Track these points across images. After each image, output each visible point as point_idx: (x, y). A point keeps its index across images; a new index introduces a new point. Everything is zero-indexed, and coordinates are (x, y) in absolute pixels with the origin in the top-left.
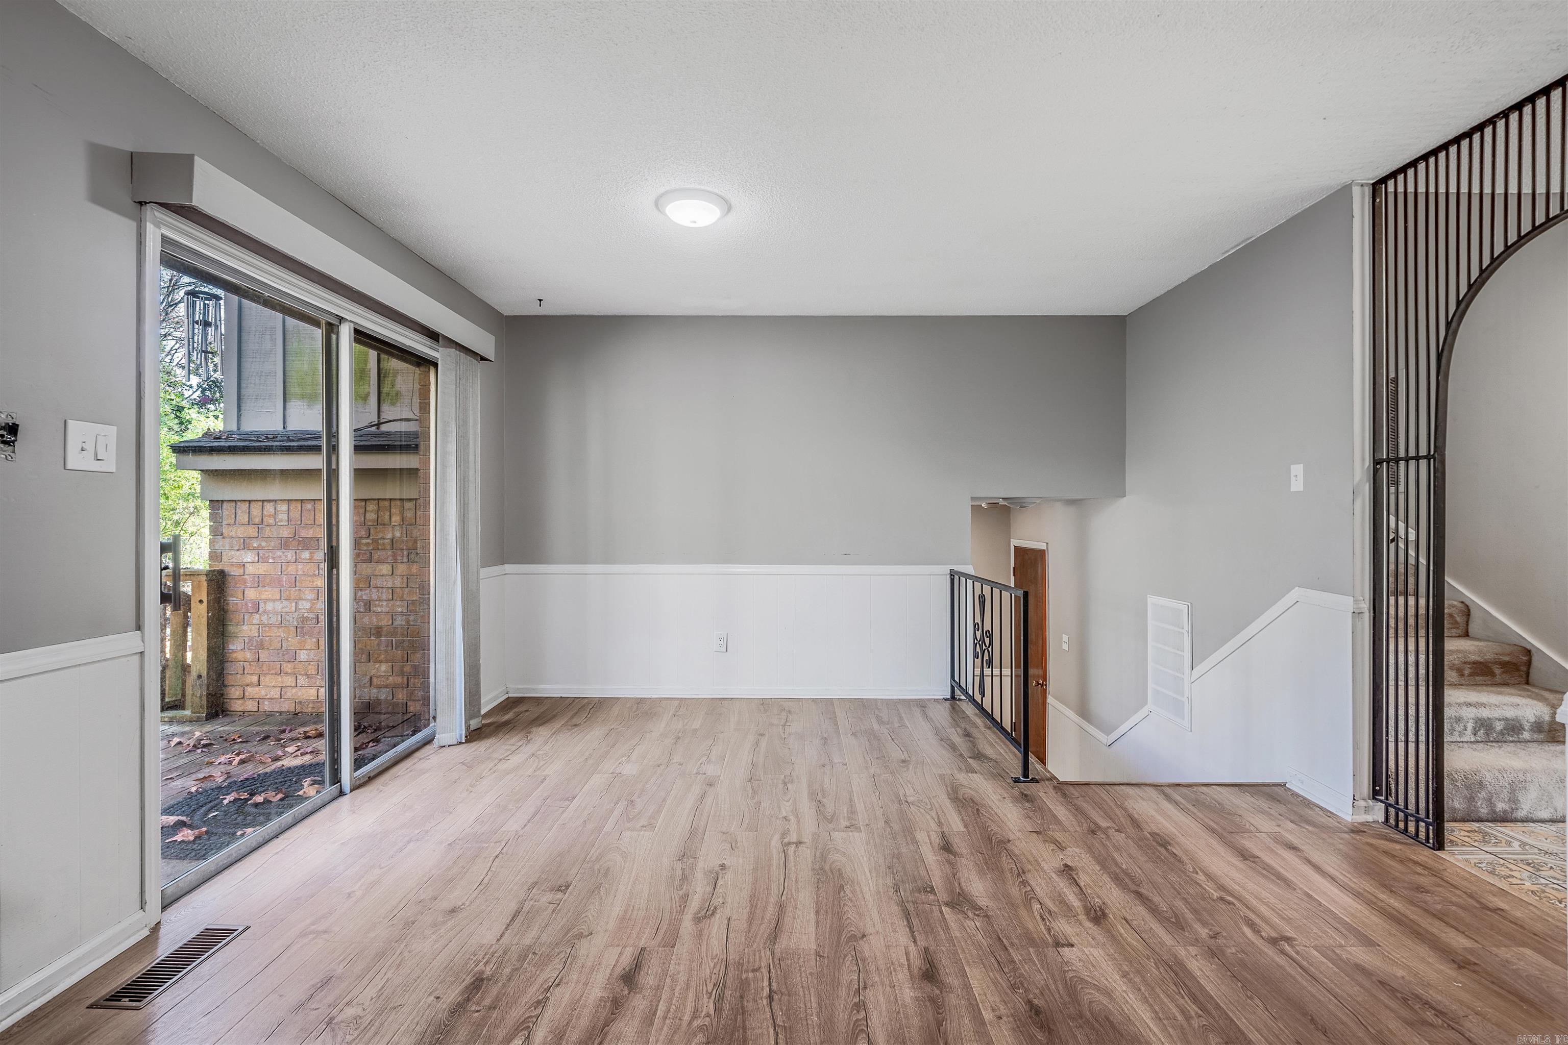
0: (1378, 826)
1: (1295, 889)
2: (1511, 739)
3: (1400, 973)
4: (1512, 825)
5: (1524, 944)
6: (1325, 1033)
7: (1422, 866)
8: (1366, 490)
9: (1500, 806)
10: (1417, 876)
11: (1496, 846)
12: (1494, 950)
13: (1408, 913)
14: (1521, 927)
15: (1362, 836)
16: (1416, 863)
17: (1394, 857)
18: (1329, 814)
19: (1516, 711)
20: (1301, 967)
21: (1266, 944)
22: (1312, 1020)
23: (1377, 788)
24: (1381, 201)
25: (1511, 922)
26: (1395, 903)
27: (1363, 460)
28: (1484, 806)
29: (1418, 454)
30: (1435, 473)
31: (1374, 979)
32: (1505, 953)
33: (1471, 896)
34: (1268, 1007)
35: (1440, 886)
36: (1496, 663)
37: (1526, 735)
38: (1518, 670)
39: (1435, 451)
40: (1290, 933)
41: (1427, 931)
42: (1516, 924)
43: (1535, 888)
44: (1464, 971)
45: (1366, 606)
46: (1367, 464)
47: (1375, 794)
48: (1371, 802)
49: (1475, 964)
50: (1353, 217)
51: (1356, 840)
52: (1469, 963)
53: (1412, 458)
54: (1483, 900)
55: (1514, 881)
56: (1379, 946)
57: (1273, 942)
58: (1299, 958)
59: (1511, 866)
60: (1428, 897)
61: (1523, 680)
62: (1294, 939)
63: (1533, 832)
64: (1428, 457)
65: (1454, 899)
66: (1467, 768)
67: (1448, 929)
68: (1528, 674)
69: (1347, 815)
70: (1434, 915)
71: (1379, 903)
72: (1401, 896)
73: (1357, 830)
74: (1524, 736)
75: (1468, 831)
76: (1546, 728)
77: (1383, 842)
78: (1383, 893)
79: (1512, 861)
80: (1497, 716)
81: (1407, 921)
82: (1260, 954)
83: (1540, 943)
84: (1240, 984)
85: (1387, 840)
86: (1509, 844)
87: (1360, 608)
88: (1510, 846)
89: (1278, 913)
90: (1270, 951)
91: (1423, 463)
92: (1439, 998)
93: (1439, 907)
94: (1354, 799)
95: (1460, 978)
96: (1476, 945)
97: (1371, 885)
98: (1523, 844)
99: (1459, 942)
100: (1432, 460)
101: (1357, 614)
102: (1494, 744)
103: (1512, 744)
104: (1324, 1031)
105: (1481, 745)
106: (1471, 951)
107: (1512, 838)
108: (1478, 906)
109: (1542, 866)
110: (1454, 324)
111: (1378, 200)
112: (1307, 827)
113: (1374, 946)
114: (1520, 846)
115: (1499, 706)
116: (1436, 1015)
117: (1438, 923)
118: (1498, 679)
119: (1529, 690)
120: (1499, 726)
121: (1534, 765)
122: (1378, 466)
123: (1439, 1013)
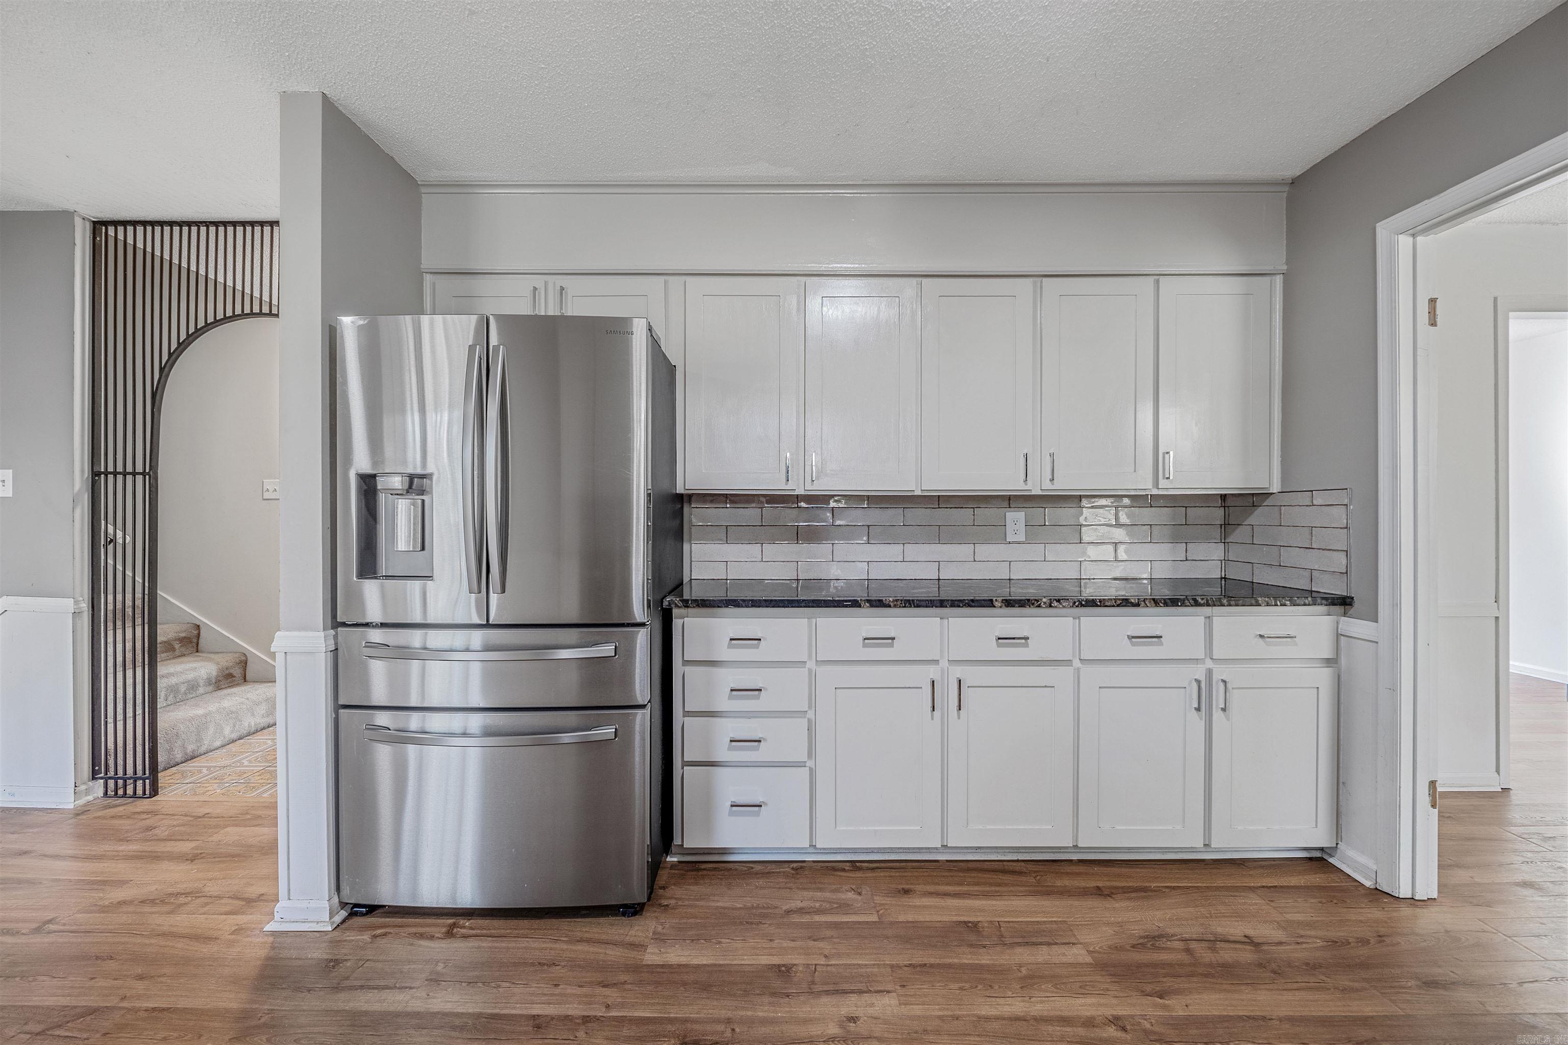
0: (100, 801)
1: (41, 883)
2: (191, 696)
3: (153, 888)
4: (198, 759)
5: (226, 826)
6: (111, 958)
7: (145, 813)
8: (86, 499)
9: (190, 748)
10: (143, 821)
11: (192, 777)
12: (210, 839)
13: (146, 849)
14: (222, 817)
15: (89, 814)
16: (139, 813)
17: (121, 817)
18: (49, 811)
19: (195, 673)
20: (71, 932)
21: (31, 936)
22: (97, 958)
23: (97, 768)
24: (101, 240)
25: (215, 818)
26: (134, 847)
27: (82, 471)
28: (179, 752)
29: (135, 470)
30: (150, 488)
31: (136, 902)
32: (216, 838)
33: (186, 815)
34: (54, 975)
35: (162, 819)
36: (176, 640)
37: (201, 690)
38: (191, 642)
39: (150, 470)
40: (49, 915)
41: (163, 852)
42: (219, 817)
43: (223, 791)
44: (195, 862)
45: (85, 606)
46: (86, 475)
47: (94, 776)
48: (90, 783)
49: (201, 853)
50: (75, 244)
51: (84, 819)
52: (197, 855)
53: (129, 473)
54: (194, 814)
55: (210, 793)
56: (132, 880)
57: (38, 930)
58: (67, 927)
59: (205, 785)
60: (156, 831)
61: (195, 649)
62: (56, 917)
63: (213, 758)
64: (144, 474)
65: (175, 823)
66: (167, 725)
67: (178, 843)
68: (197, 644)
69: (69, 803)
70: (166, 840)
71: (121, 854)
72: (136, 840)
73: (79, 813)
74: (200, 692)
75: (170, 776)
76: (214, 681)
77: (108, 811)
78: (121, 845)
79: (205, 782)
80: (181, 680)
81: (146, 854)
82: (27, 947)
83: (235, 820)
84: (18, 979)
85: (111, 808)
86: (200, 772)
87: (80, 608)
88: (201, 773)
89: (31, 909)
90: (37, 939)
91: (139, 478)
92: (185, 886)
93: (166, 833)
94: (76, 786)
95: (194, 867)
96: (198, 843)
97: (110, 845)
98: (209, 768)
99: (186, 847)
100: (147, 477)
101: (76, 614)
102: (180, 703)
103: (192, 700)
104: (109, 958)
105: (172, 706)
106: (196, 848)
107: (201, 767)
108: (192, 819)
109: (224, 776)
110: (166, 369)
111: (98, 239)
112: (31, 831)
113: (128, 883)
114: (207, 770)
115: (183, 673)
116: (186, 897)
117: (169, 843)
118: (177, 653)
119: (200, 656)
120: (183, 688)
121: (211, 709)
122: (97, 478)
123: (186, 894)
